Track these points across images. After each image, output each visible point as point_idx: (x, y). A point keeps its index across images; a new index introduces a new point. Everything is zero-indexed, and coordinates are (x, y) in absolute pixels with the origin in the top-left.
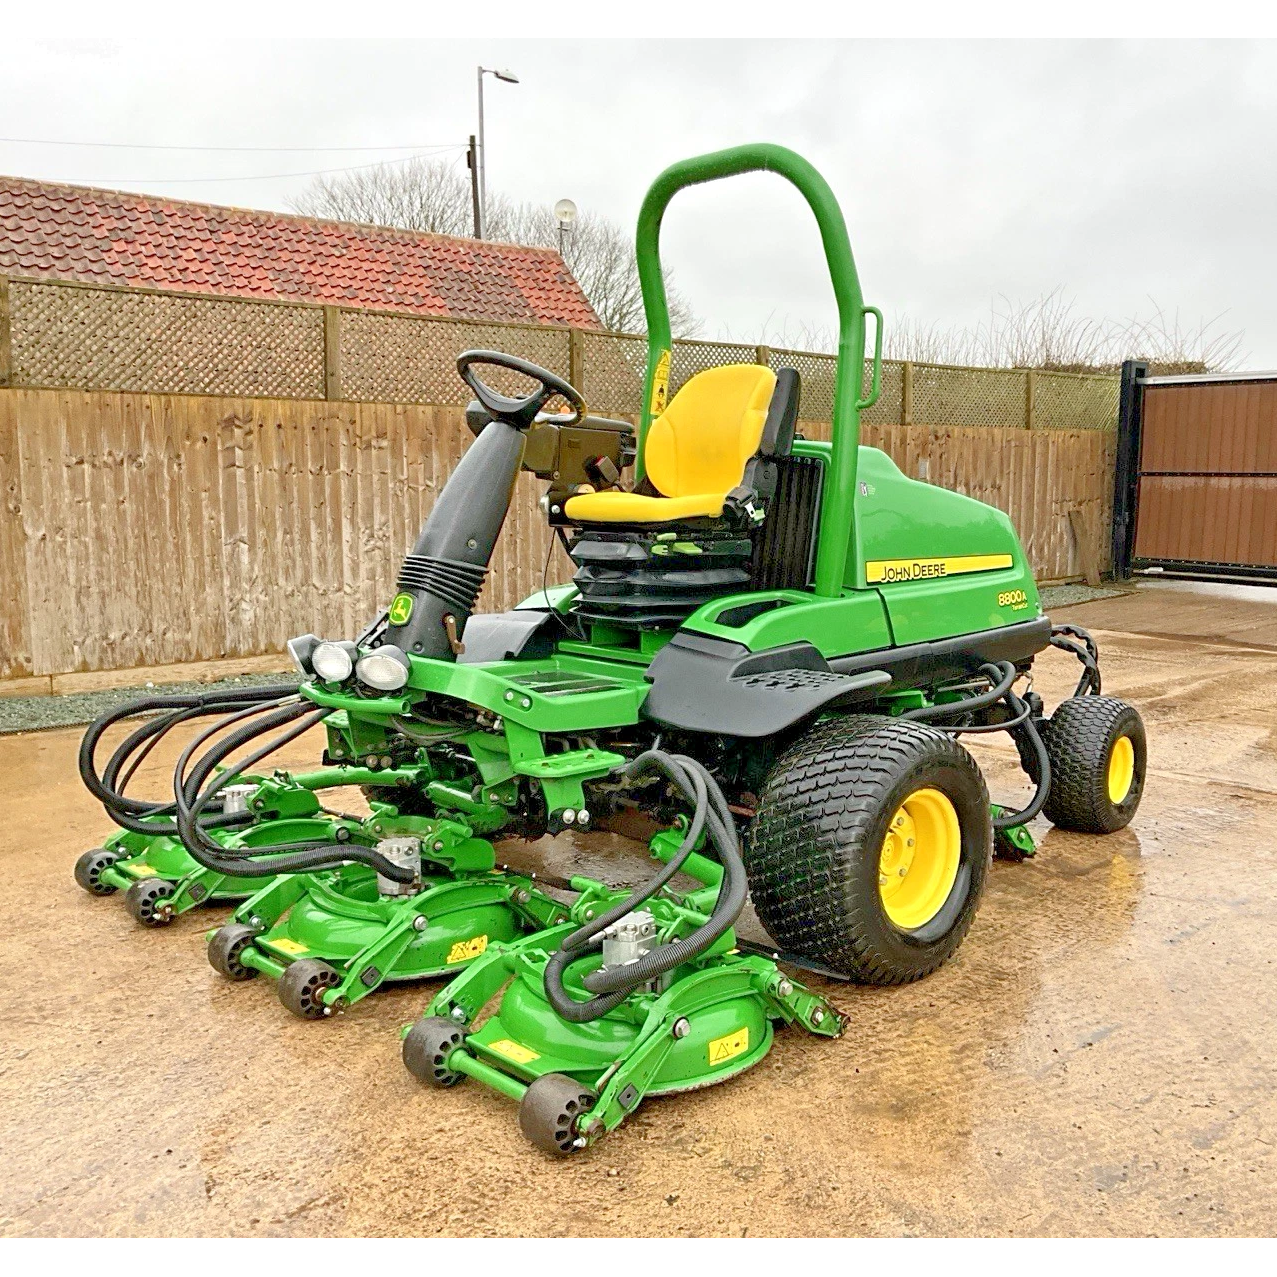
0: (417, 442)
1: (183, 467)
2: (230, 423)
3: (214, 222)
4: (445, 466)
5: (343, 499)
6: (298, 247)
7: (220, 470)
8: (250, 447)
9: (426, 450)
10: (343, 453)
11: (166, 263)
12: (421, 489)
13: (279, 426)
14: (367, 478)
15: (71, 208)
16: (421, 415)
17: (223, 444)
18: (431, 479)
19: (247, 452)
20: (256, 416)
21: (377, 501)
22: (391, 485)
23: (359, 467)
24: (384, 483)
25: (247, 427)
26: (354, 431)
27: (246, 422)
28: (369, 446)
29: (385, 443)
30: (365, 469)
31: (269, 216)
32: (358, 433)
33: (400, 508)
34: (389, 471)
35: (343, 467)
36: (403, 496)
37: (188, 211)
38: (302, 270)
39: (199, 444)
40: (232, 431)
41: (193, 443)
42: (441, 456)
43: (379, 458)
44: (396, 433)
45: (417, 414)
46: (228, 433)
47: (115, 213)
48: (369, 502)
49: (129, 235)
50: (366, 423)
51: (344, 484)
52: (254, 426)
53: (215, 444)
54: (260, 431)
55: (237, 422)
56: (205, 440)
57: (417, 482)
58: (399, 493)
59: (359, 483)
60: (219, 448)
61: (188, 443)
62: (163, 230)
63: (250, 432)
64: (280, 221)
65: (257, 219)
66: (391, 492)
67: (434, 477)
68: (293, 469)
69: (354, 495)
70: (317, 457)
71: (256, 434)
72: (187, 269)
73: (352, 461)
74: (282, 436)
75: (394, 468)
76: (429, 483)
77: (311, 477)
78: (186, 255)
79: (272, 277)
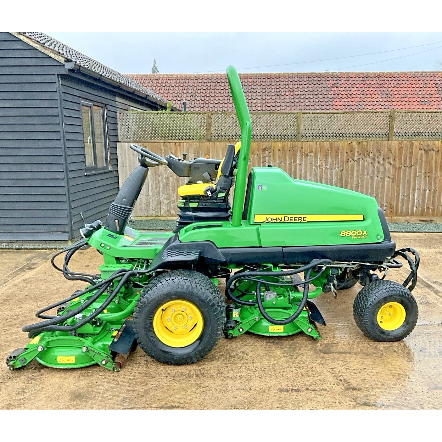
0: (323, 153)
1: (251, 162)
2: (265, 149)
3: (365, 78)
4: (333, 161)
5: (298, 172)
6: (391, 82)
7: (261, 163)
8: (270, 156)
9: (326, 156)
10: (298, 157)
11: (347, 93)
12: (324, 169)
13: (279, 150)
14: (306, 165)
15: (324, 79)
16: (325, 145)
17: (263, 156)
18: (327, 165)
19: (269, 158)
20: (272, 147)
21: (308, 172)
22: (314, 167)
23: (303, 162)
24: (311, 167)
25: (269, 151)
26: (302, 151)
27: (269, 149)
28: (307, 155)
29: (312, 154)
30: (305, 163)
31: (383, 73)
32: (304, 151)
33: (316, 175)
34: (313, 163)
35: (298, 162)
36: (317, 171)
37: (358, 75)
38: (390, 90)
39: (256, 156)
40: (265, 152)
41: (254, 155)
42: (332, 158)
43: (310, 159)
44: (316, 151)
45: (324, 145)
46: (264, 152)
47: (336, 79)
48: (306, 173)
49: (338, 85)
50: (306, 148)
51: (298, 167)
52: (272, 150)
53: (260, 156)
54: (273, 152)
55: (267, 149)
56: (258, 155)
57: (322, 166)
58: (316, 170)
59: (303, 167)
60: (261, 157)
61: (253, 156)
62: (348, 83)
63: (270, 152)
64: (387, 75)
65: (379, 75)
66: (313, 169)
67: (329, 164)
68: (283, 163)
69: (301, 170)
70: (290, 159)
71: (272, 152)
72: (352, 94)
73: (301, 160)
74: (280, 153)
75: (315, 162)
76: (327, 167)
77: (288, 165)
78: (353, 89)
79: (379, 93)
